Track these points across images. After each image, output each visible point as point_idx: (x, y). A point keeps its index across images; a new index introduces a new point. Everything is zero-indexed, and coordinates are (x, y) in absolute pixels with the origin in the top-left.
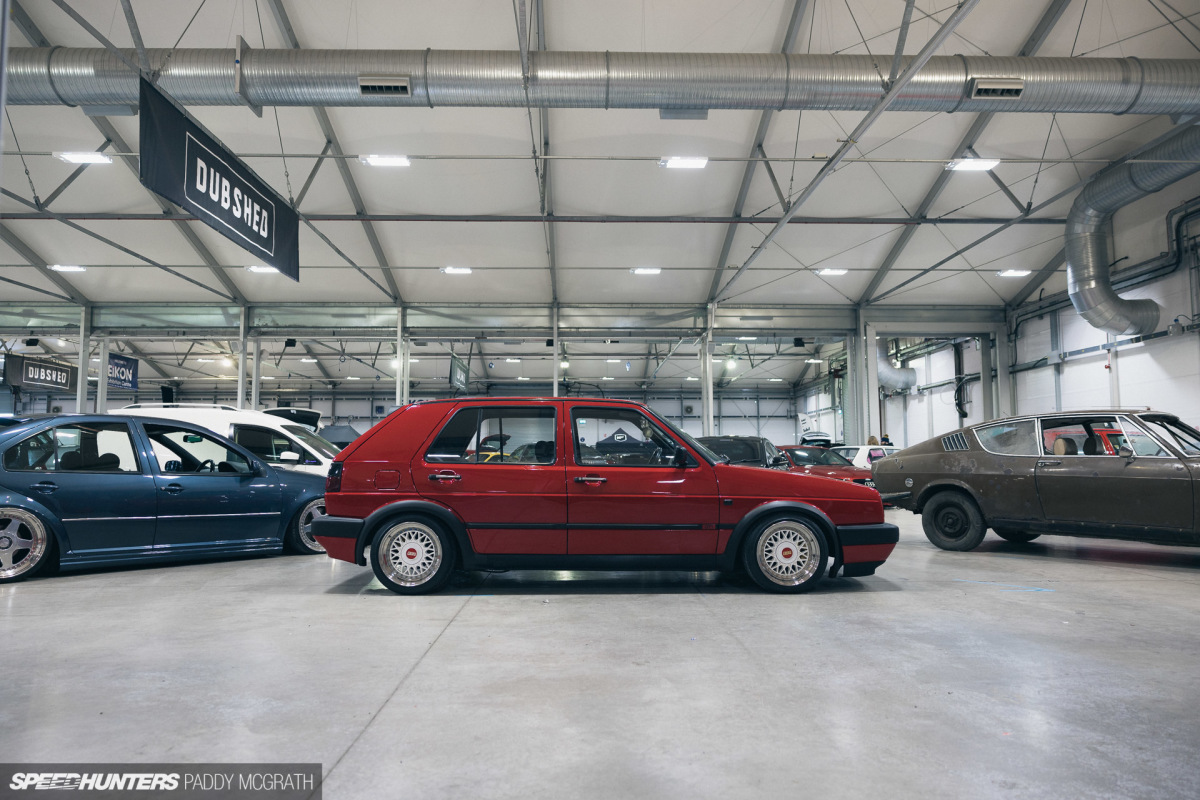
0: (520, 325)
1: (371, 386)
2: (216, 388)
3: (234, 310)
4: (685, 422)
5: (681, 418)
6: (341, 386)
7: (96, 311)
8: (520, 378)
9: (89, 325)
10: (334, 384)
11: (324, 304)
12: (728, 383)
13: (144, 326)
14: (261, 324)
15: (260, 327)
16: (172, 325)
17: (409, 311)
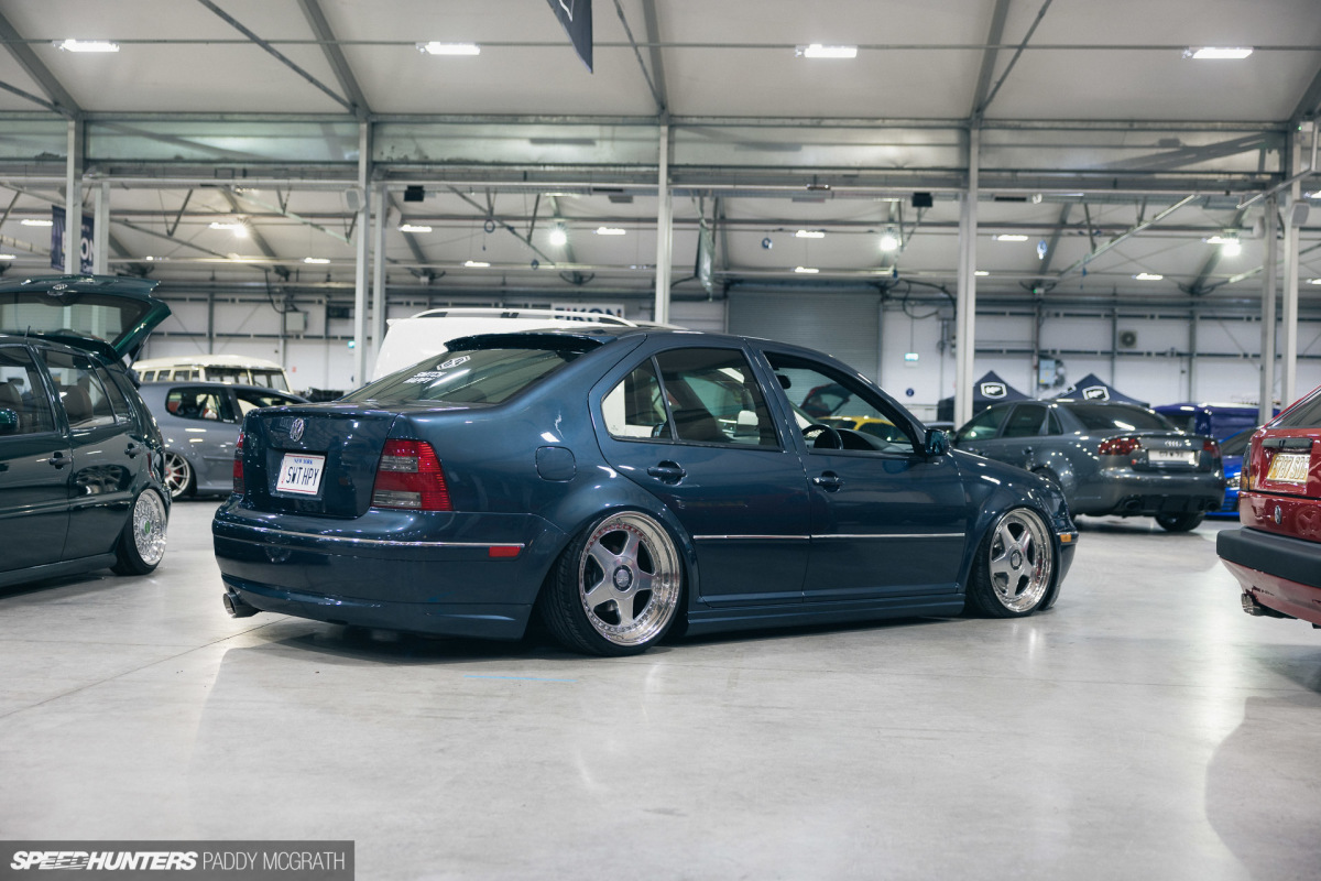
0: (900, 163)
1: (500, 279)
2: (213, 279)
3: (343, 129)
4: (1121, 364)
5: (1111, 355)
6: (444, 279)
7: (93, 129)
8: (800, 270)
9: (81, 156)
10: (432, 274)
11: (514, 118)
12: (1213, 287)
13: (178, 159)
14: (395, 157)
15: (392, 162)
16: (230, 157)
17: (679, 133)
